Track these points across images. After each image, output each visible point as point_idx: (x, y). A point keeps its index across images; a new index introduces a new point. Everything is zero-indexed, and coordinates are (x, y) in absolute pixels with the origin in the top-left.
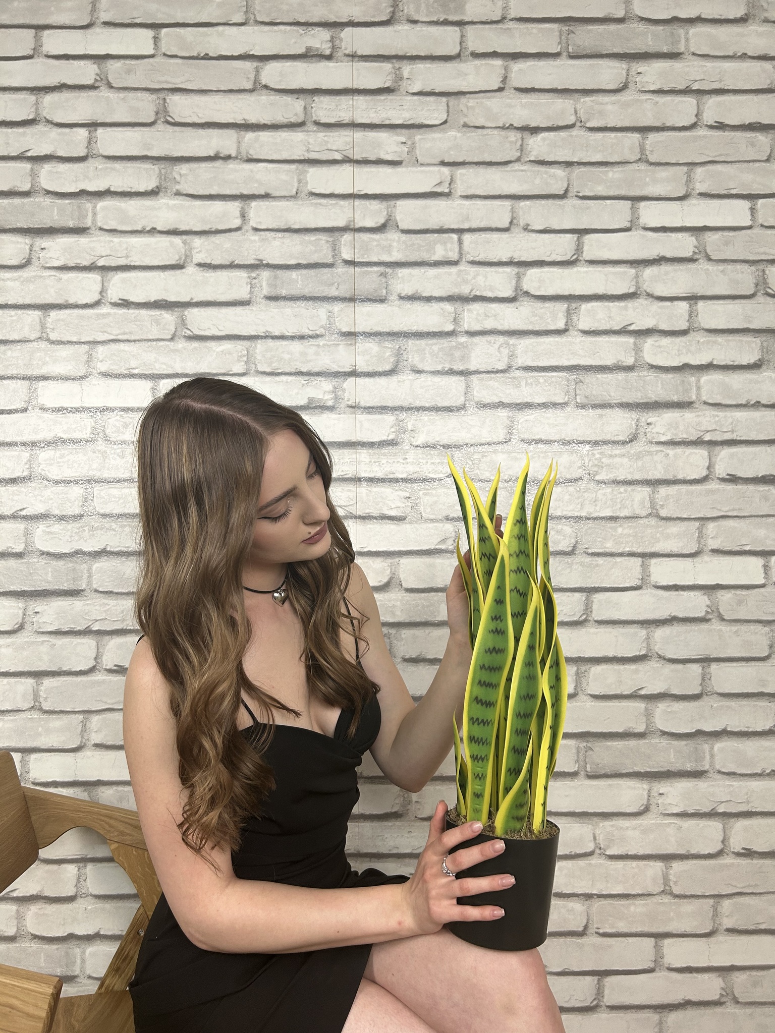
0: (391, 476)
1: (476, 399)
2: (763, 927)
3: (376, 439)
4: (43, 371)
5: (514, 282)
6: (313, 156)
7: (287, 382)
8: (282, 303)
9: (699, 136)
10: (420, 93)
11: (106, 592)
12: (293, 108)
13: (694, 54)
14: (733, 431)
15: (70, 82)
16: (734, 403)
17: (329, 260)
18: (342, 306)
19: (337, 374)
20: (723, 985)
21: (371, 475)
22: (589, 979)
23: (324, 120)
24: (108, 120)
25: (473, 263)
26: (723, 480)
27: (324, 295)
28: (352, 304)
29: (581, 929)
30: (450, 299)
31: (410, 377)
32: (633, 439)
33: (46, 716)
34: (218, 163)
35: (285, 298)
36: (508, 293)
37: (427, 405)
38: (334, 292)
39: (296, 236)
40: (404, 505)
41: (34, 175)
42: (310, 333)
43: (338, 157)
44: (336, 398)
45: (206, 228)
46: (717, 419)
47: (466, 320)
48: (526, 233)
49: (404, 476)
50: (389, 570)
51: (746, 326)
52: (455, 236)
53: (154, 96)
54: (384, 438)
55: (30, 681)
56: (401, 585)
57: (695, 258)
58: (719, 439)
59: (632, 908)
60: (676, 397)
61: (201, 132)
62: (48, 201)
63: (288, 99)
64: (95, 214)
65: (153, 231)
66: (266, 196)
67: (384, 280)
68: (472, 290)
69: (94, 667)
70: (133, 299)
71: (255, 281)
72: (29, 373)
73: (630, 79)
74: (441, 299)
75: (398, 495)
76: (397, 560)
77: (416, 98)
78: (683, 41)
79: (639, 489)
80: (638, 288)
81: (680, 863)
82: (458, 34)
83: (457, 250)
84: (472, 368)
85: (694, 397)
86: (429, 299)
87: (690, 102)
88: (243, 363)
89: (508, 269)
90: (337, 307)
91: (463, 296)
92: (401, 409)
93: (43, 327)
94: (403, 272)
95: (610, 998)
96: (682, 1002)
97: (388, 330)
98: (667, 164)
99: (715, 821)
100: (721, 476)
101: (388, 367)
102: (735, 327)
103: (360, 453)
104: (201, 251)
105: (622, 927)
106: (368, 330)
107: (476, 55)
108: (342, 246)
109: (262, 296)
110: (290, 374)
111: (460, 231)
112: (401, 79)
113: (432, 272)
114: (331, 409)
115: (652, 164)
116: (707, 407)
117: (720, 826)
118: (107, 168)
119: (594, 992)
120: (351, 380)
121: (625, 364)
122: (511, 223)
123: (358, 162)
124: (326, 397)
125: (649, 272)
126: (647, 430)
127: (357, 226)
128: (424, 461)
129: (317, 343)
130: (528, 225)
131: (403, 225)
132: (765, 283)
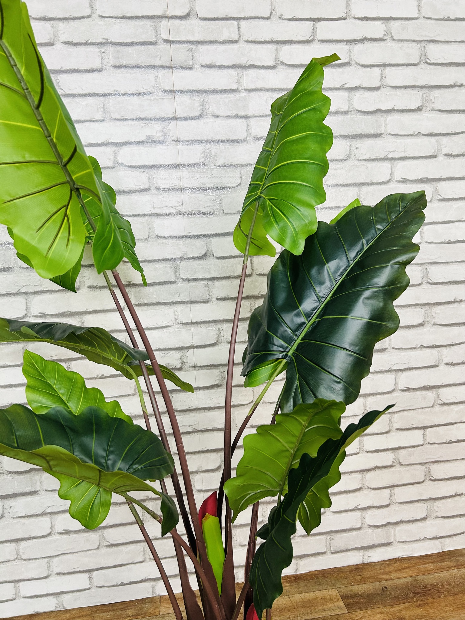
0: (203, 186)
1: (254, 134)
2: (414, 426)
3: (192, 162)
5: (274, 55)
7: (131, 125)
8: (123, 70)
14: (405, 151)
16: (406, 134)
17: (153, 39)
18: (164, 72)
19: (164, 119)
20: (394, 457)
21: (191, 186)
25: (247, 41)
26: (399, 182)
27: (152, 64)
28: (170, 71)
30: (234, 67)
31: (211, 120)
32: (348, 158)
35: (125, 67)
36: (271, 63)
37: (223, 139)
38: (158, 63)
39: (129, 22)
40: (212, 205)
42: (145, 91)
44: (165, 135)
45: (67, 16)
46: (396, 144)
47: (245, 82)
48: (281, 21)
49: (211, 186)
50: (206, 246)
51: (413, 84)
52: (235, 23)
54: (197, 161)
56: (213, 255)
57: (385, 38)
58: (397, 157)
60: (372, 131)
67: (191, 53)
68: (248, 61)
69: (26, 315)
71: (104, 54)
74: (228, 67)
75: (208, 198)
76: (210, 240)
79: (351, 189)
80: (351, 59)
81: (373, 398)
83: (237, 32)
84: (250, 114)
85: (383, 131)
86: (220, 67)
88: (101, 113)
89: (270, 46)
90: (161, 73)
91: (242, 65)
92: (208, 141)
94: (202, 48)
96: (373, 467)
97: (195, 89)
99: (391, 374)
100: (397, 180)
101: (197, 114)
102: (408, 85)
103: (183, 171)
104: (64, 33)
106: (182, 89)
108: (161, 29)
109: (110, 65)
110: (133, 119)
111: (238, 19)
113: (222, 47)
114: (161, 142)
116: (391, 136)
117: (394, 377)
120: (173, 123)
121: (343, 110)
122: (271, 13)
124: (158, 135)
125: (357, 48)
126: (356, 152)
127: (170, 15)
128: (224, 176)
129: (150, 98)
130: (282, 15)
131: (201, 15)
132: (426, 55)
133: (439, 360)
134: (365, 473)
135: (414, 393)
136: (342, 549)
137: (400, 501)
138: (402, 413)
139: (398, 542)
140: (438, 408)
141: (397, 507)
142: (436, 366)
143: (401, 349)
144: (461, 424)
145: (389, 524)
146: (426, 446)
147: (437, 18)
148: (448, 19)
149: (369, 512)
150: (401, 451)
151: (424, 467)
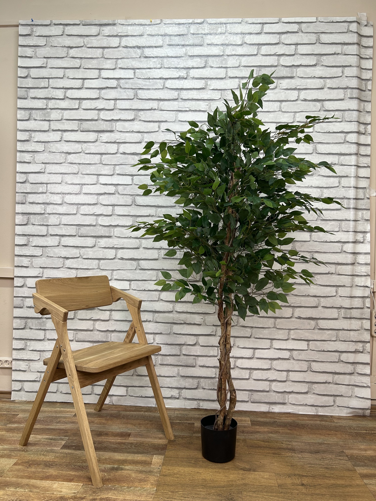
2: (303, 339)
4: (101, 173)
6: (180, 109)
9: (298, 104)
10: (213, 90)
11: (118, 237)
12: (174, 94)
13: (298, 77)
15: (109, 86)
20: (290, 354)
22: (251, 350)
23: (184, 98)
24: (120, 98)
29: (249, 336)
33: (101, 271)
34: (152, 111)
41: (98, 114)
43: (188, 109)
45: (148, 131)
53: (134, 91)
55: (97, 261)
59: (265, 331)
61: (147, 101)
62: (103, 122)
63: (173, 92)
64: (116, 126)
65: (133, 132)
66: (166, 121)
69: (115, 257)
70: (126, 152)
72: (97, 173)
73: (278, 85)
77: (211, 91)
78: (295, 72)
82: (225, 71)
87: (296, 92)
93: (101, 160)
95: (257, 355)
96: (278, 358)
98: (288, 112)
99: (292, 308)
104: (146, 138)
105: (261, 336)
107: (230, 78)
112: (207, 85)
115: (283, 112)
117: (292, 310)
118: (120, 112)
119: (252, 353)
123: (193, 111)
132: (316, 149)
133: (319, 304)
134: (273, 361)
135: (303, 320)
136: (257, 401)
137: (292, 380)
138: (296, 330)
139: (290, 403)
140: (317, 331)
141: (291, 383)
142: (316, 307)
143: (297, 295)
144: (330, 342)
145: (285, 392)
146: (309, 351)
147: (323, 132)
148: (329, 132)
149: (274, 383)
150: (294, 351)
151: (307, 363)
